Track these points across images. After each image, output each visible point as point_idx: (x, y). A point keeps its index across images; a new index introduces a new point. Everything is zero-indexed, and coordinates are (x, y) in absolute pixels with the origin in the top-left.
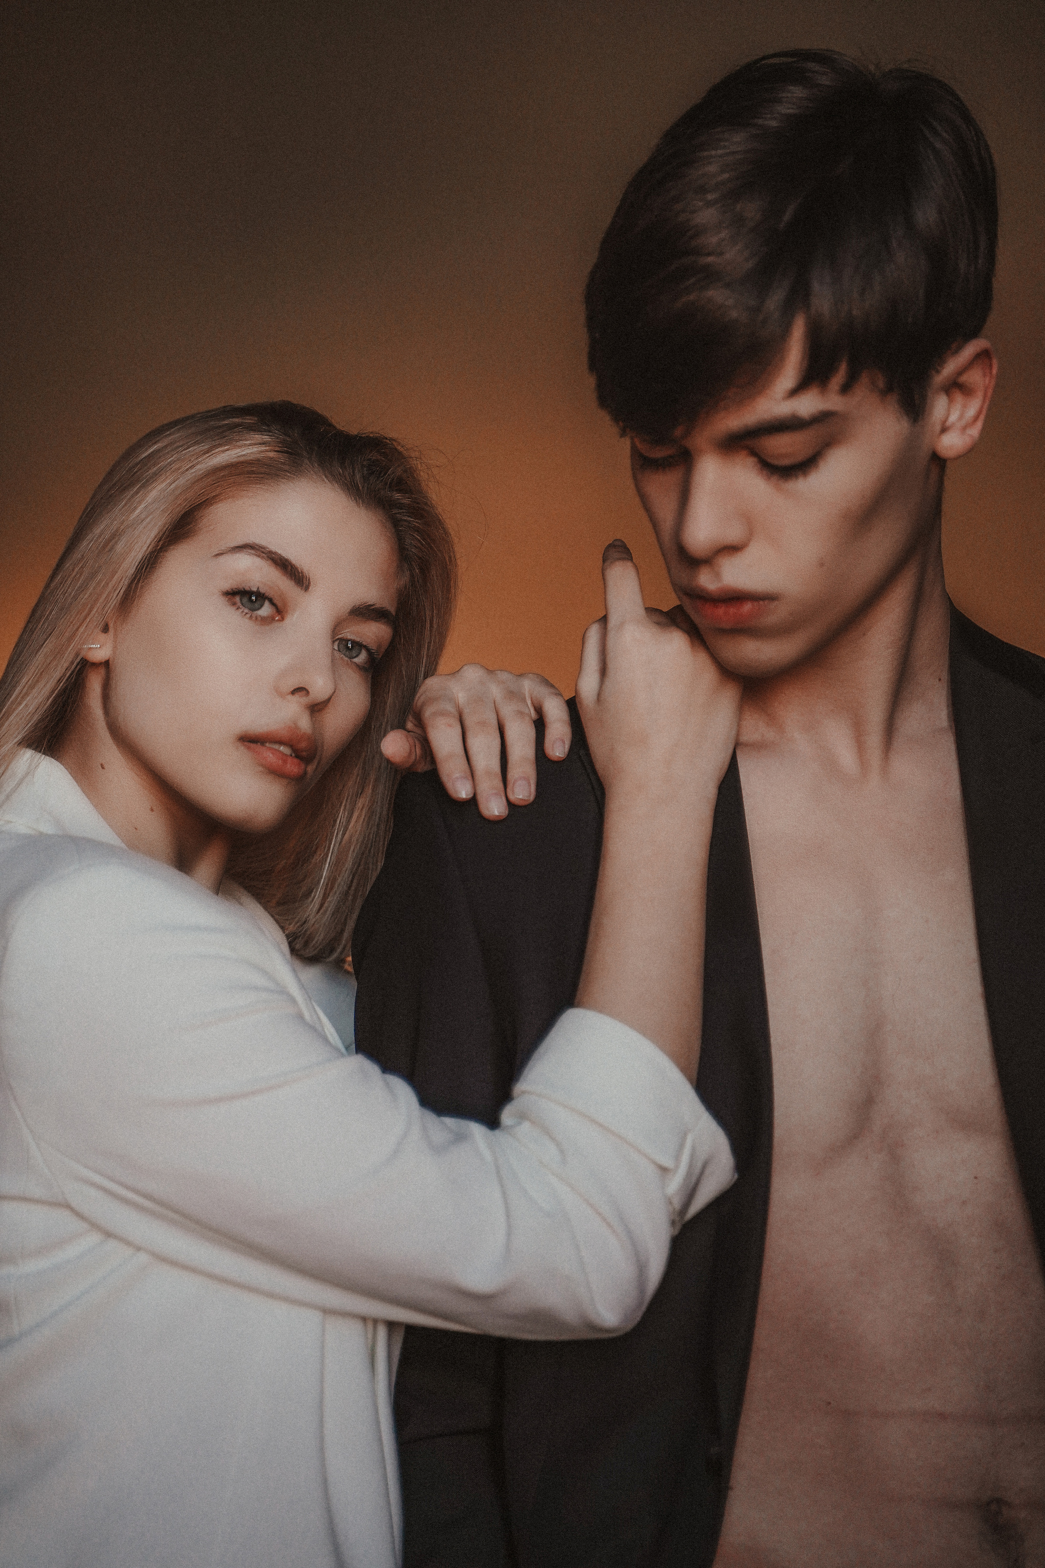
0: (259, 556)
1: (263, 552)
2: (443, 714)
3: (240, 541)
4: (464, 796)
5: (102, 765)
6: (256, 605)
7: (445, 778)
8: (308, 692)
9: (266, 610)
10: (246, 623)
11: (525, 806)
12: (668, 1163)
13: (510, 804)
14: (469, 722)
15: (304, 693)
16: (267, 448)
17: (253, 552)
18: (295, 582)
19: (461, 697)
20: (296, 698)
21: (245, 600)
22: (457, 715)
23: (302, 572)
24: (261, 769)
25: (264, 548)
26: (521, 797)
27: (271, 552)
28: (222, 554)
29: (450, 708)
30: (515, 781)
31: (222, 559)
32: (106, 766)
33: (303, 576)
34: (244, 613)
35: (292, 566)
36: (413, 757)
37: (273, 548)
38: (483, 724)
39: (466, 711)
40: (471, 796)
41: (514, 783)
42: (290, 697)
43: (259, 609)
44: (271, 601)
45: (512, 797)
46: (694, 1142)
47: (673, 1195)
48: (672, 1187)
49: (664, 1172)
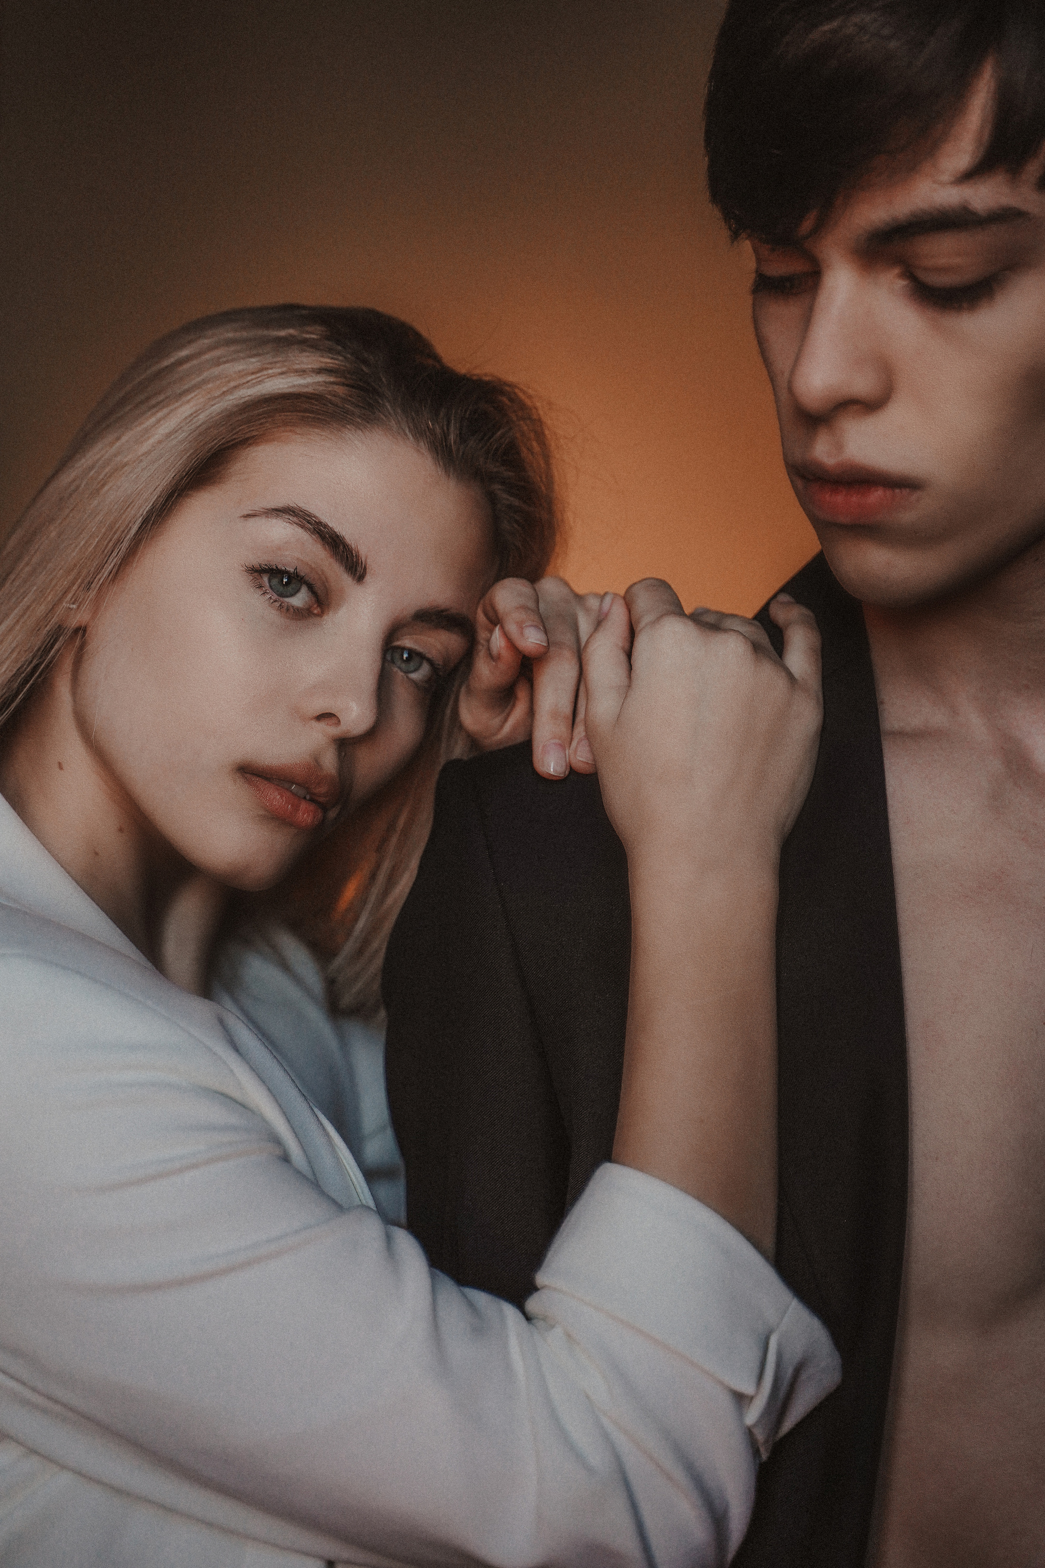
0: (302, 527)
1: (308, 522)
3: (280, 503)
5: (60, 764)
6: (289, 589)
8: (339, 722)
9: (300, 599)
10: (273, 615)
12: (747, 1387)
15: (334, 720)
16: (339, 380)
17: (295, 519)
18: (346, 568)
20: (322, 726)
21: (275, 581)
23: (358, 556)
24: (262, 812)
25: (310, 515)
27: (320, 523)
28: (254, 516)
31: (252, 521)
32: (64, 766)
33: (357, 563)
34: (272, 601)
35: (344, 547)
37: (324, 519)
42: (314, 724)
43: (292, 595)
44: (311, 588)
46: (779, 1345)
47: (755, 1425)
48: (753, 1415)
49: (740, 1399)
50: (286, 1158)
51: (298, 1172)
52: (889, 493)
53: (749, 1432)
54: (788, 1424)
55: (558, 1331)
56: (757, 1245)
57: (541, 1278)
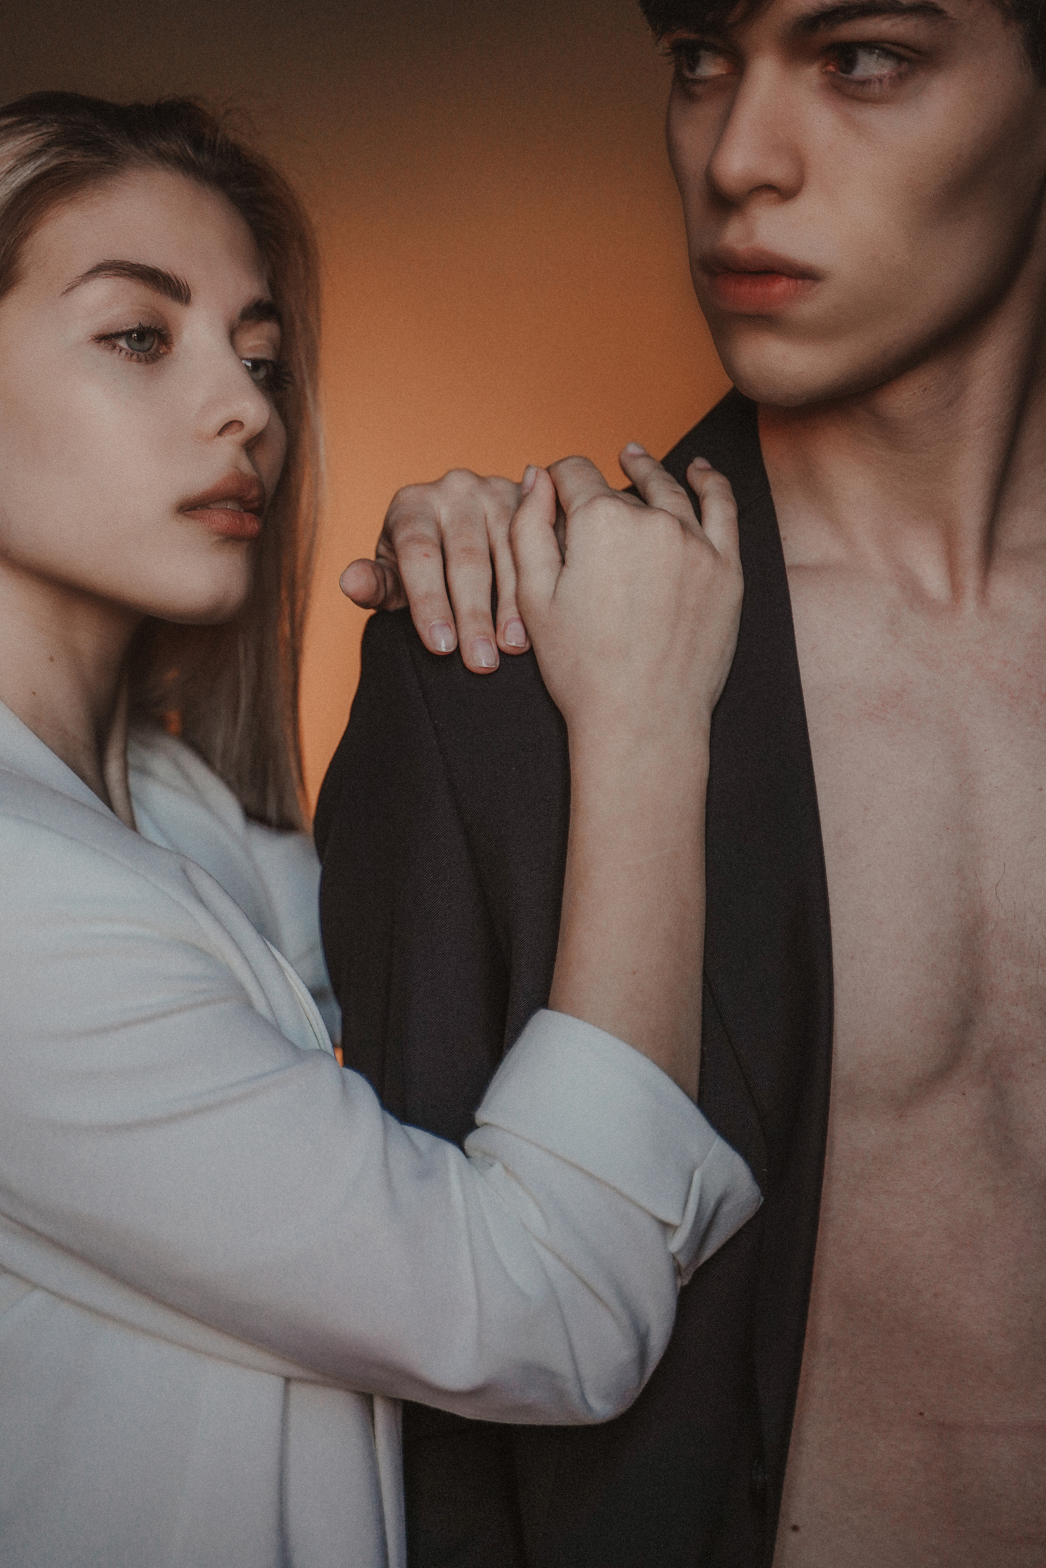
0: (120, 276)
1: (123, 269)
2: (420, 540)
4: (444, 650)
7: (420, 626)
8: (241, 425)
11: (518, 656)
13: (501, 652)
14: (452, 547)
18: (172, 296)
19: (444, 514)
20: (227, 438)
22: (437, 541)
23: (177, 280)
26: (514, 644)
29: (429, 532)
30: (507, 624)
33: (180, 286)
35: (163, 276)
36: (382, 594)
38: (469, 551)
39: (450, 534)
40: (452, 649)
41: (505, 628)
45: (502, 644)
46: (703, 1180)
47: (678, 1253)
48: (677, 1242)
49: (666, 1227)
50: (249, 1005)
51: (260, 1017)
52: (792, 283)
53: (674, 1257)
54: (708, 1252)
55: (498, 1168)
56: (683, 1087)
57: (481, 1116)
